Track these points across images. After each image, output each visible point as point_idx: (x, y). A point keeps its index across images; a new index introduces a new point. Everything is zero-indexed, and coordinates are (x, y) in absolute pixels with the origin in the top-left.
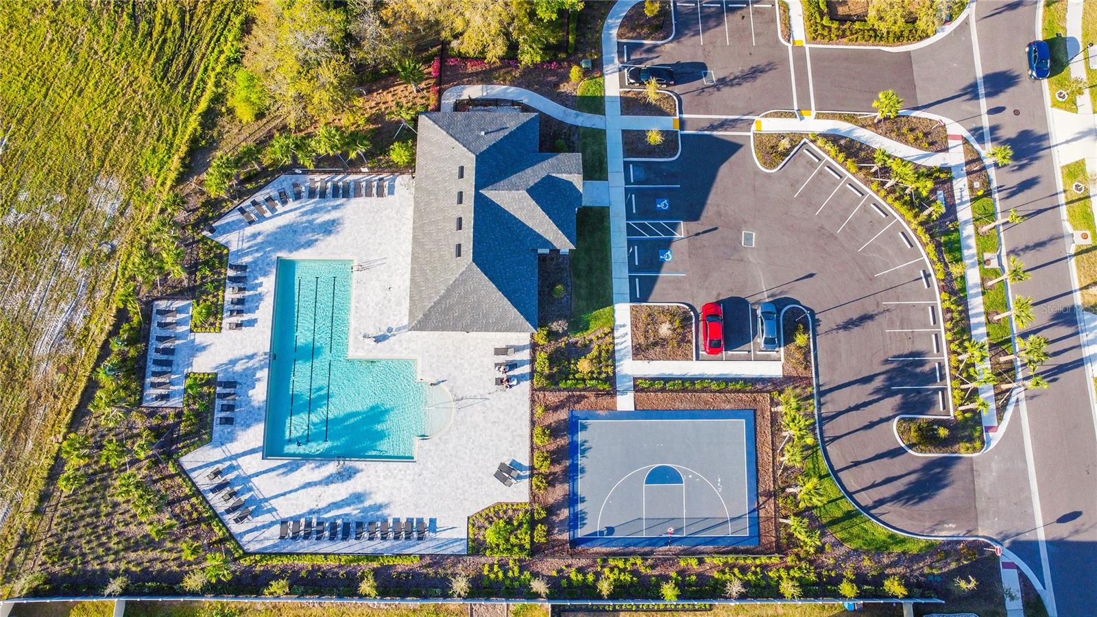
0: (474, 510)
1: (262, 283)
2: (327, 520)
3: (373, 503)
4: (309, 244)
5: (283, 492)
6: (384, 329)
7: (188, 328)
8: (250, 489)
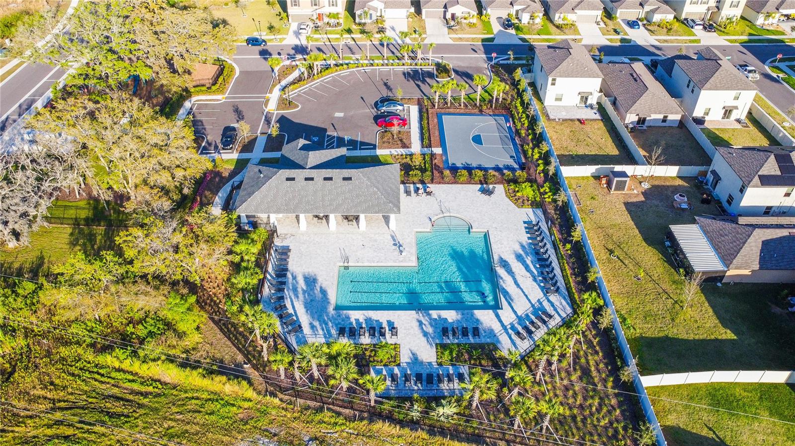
0: (513, 206)
1: (355, 319)
3: (521, 250)
4: (324, 292)
5: (525, 297)
6: (394, 247)
7: (396, 368)
8: (527, 315)
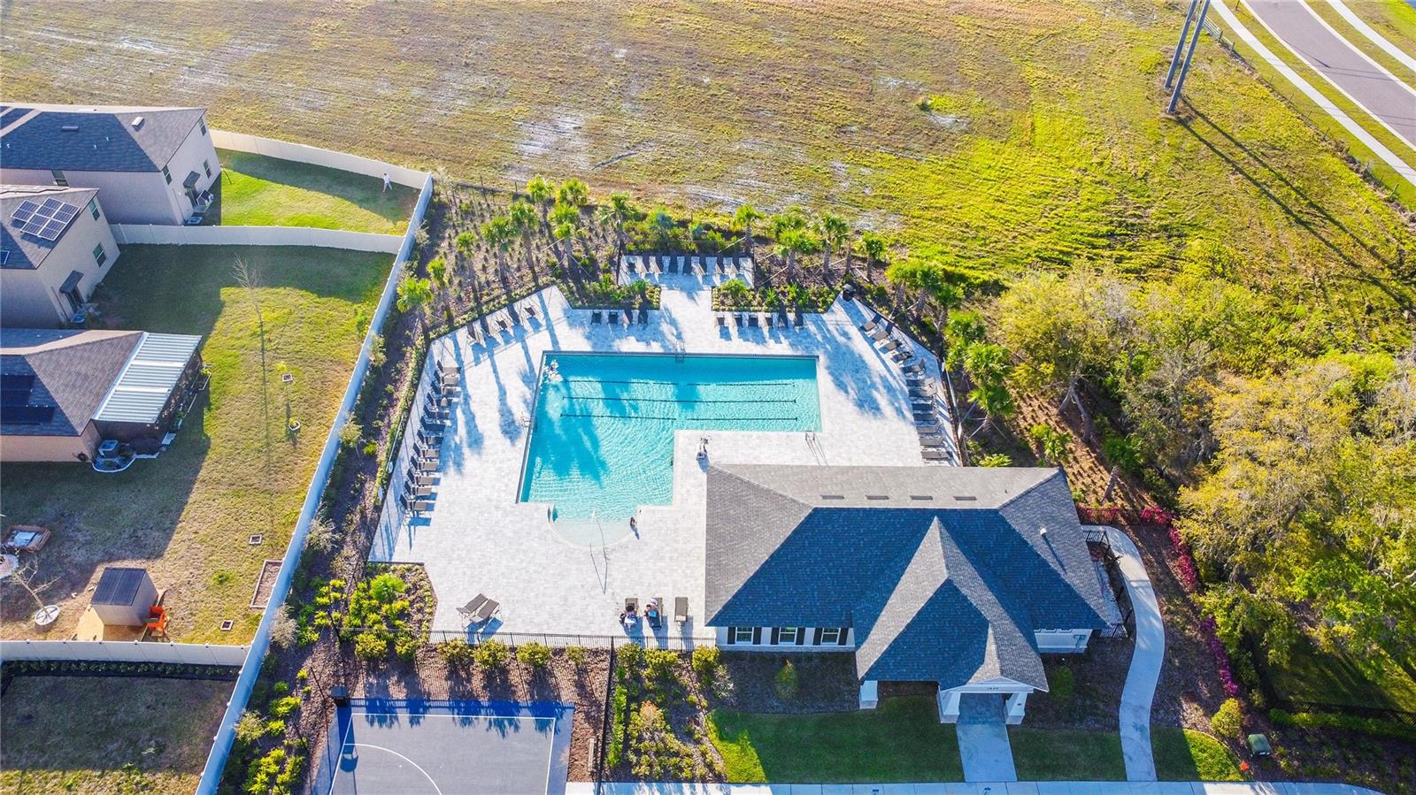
0: (432, 572)
1: (781, 343)
2: (454, 412)
3: (465, 457)
5: (498, 370)
8: (507, 342)
